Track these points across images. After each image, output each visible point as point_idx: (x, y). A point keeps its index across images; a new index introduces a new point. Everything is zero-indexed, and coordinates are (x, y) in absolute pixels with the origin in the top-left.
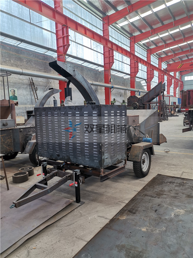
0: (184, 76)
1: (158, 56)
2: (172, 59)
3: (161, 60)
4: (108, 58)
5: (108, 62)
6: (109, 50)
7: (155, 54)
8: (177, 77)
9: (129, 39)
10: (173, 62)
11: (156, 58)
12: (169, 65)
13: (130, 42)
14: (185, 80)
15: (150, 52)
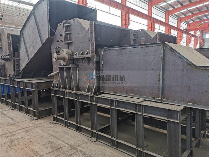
0: (205, 34)
1: (177, 17)
2: (191, 19)
3: (180, 20)
4: (125, 20)
5: (125, 24)
6: (126, 14)
7: (173, 15)
8: (197, 35)
9: (147, 3)
10: (193, 22)
11: (175, 18)
12: (189, 25)
13: (148, 6)
14: (206, 37)
15: (168, 13)
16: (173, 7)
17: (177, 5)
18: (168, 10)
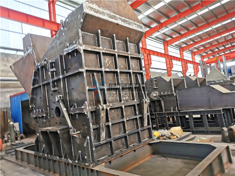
2: (204, 52)
3: (193, 54)
4: (147, 61)
6: (147, 56)
7: (188, 50)
9: (163, 43)
10: (206, 54)
11: (189, 53)
12: (202, 57)
13: (164, 46)
16: (186, 44)
17: (189, 42)
18: (182, 46)
